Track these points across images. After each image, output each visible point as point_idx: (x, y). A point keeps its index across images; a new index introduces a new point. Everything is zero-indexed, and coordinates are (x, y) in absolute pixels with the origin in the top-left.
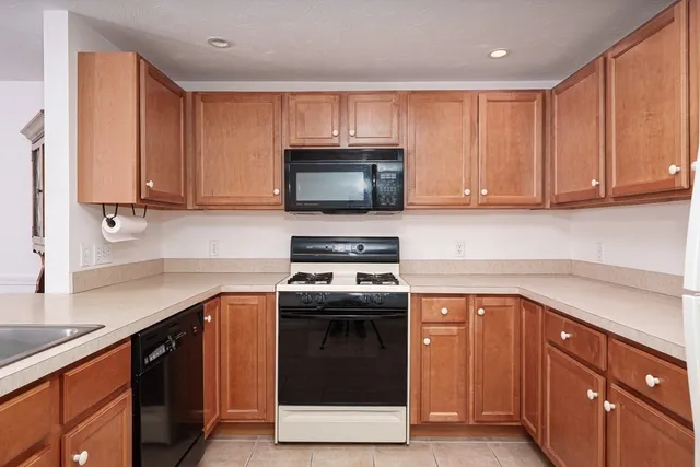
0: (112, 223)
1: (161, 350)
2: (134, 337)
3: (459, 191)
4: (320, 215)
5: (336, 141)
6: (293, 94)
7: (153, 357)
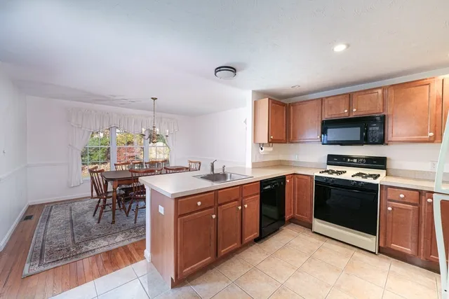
0: (262, 149)
1: (269, 187)
2: (261, 181)
3: (426, 134)
4: (339, 146)
5: (347, 115)
6: (327, 98)
7: (266, 188)
